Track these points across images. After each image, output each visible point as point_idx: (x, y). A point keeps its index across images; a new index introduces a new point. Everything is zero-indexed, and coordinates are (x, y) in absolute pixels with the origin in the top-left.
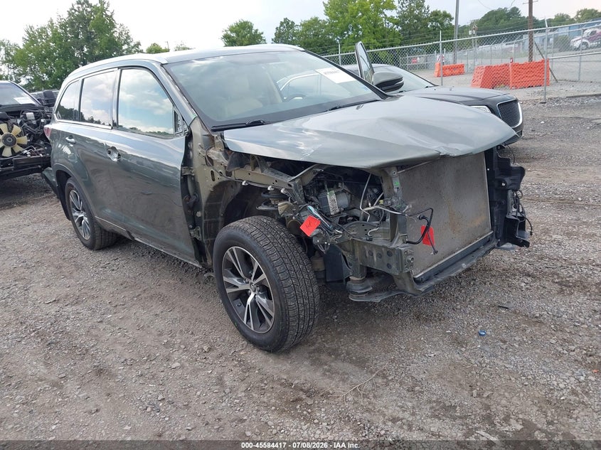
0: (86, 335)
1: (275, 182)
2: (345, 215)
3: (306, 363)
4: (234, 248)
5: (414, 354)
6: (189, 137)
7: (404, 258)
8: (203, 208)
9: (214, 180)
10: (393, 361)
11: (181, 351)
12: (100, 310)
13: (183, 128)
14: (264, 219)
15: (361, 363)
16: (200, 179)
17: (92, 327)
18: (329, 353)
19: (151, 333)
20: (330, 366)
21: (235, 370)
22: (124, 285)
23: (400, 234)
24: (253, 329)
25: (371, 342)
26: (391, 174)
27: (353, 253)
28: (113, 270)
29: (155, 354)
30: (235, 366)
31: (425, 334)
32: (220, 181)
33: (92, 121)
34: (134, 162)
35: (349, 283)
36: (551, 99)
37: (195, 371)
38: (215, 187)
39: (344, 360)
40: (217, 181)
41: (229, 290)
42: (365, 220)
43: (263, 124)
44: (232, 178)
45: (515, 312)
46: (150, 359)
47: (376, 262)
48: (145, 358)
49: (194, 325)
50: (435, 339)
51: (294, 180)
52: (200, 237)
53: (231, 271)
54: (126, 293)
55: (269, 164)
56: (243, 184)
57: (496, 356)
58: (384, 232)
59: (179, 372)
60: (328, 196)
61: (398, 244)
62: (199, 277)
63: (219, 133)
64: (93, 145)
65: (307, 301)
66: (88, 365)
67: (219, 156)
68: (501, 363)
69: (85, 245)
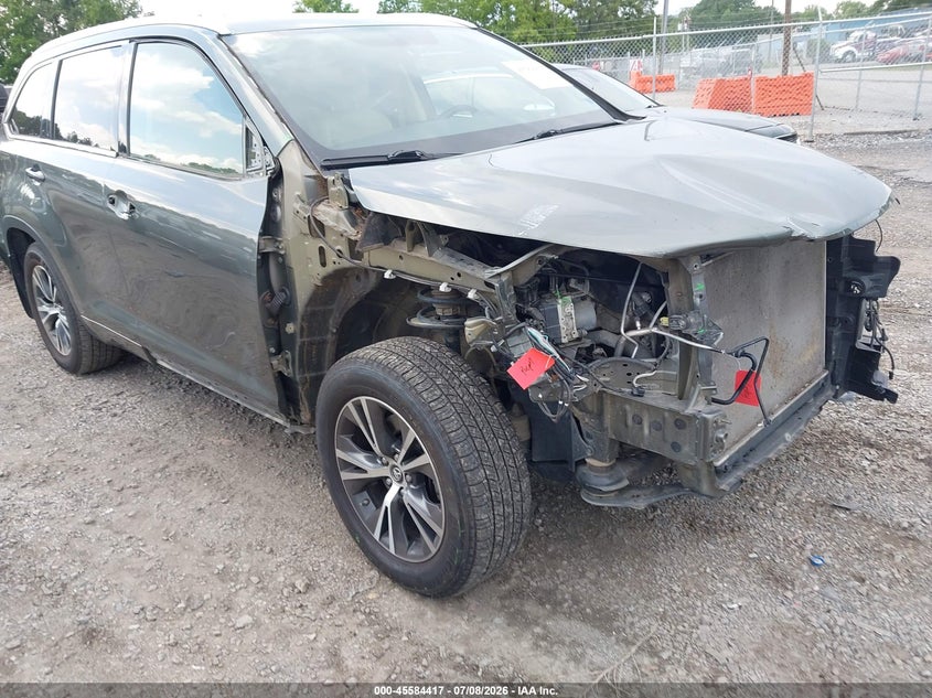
0: (63, 552)
1: (456, 277)
2: (588, 342)
3: (497, 620)
4: (363, 399)
5: (699, 604)
6: (276, 179)
7: (710, 435)
8: (299, 317)
9: (324, 264)
10: (663, 617)
11: (251, 589)
12: (90, 498)
13: (262, 160)
14: (426, 346)
15: (604, 620)
16: (294, 262)
17: (74, 535)
18: (540, 599)
19: (191, 549)
20: (545, 627)
21: (363, 633)
22: (137, 446)
23: (700, 387)
24: (392, 550)
25: (614, 576)
26: (689, 270)
27: (600, 415)
28: (115, 415)
29: (201, 596)
30: (360, 625)
31: (710, 561)
32: (337, 266)
33: (74, 139)
34: (152, 216)
35: (583, 469)
36: (820, 136)
37: (284, 634)
38: (325, 279)
39: (570, 616)
40: (330, 268)
41: (345, 476)
42: (626, 354)
43: (419, 160)
44: (364, 263)
45: (864, 518)
46: (191, 607)
47: (646, 437)
48: (182, 605)
49: (274, 533)
50: (732, 571)
51: (499, 275)
52: (291, 370)
53: (354, 440)
54: (140, 463)
55: (443, 239)
56: (387, 275)
57: (854, 611)
58: (667, 379)
59: (252, 637)
60: (559, 307)
61: (697, 406)
62: (275, 433)
63: (339, 173)
64: (75, 182)
65: (510, 510)
66: (66, 619)
67: (337, 219)
68: (867, 627)
69: (60, 364)
